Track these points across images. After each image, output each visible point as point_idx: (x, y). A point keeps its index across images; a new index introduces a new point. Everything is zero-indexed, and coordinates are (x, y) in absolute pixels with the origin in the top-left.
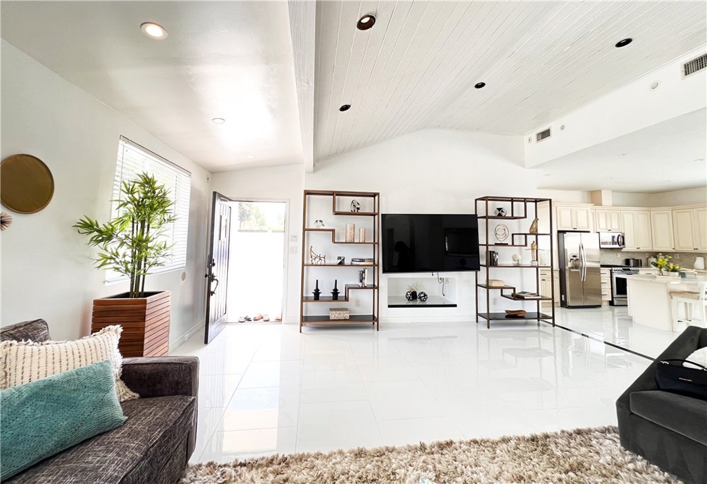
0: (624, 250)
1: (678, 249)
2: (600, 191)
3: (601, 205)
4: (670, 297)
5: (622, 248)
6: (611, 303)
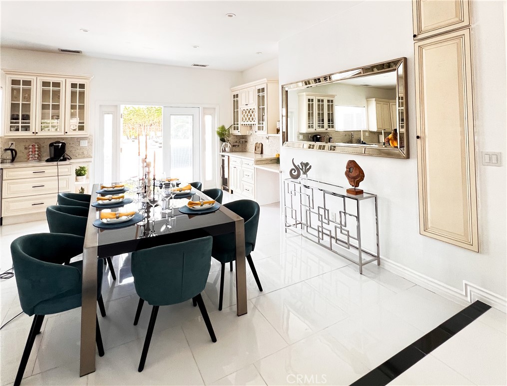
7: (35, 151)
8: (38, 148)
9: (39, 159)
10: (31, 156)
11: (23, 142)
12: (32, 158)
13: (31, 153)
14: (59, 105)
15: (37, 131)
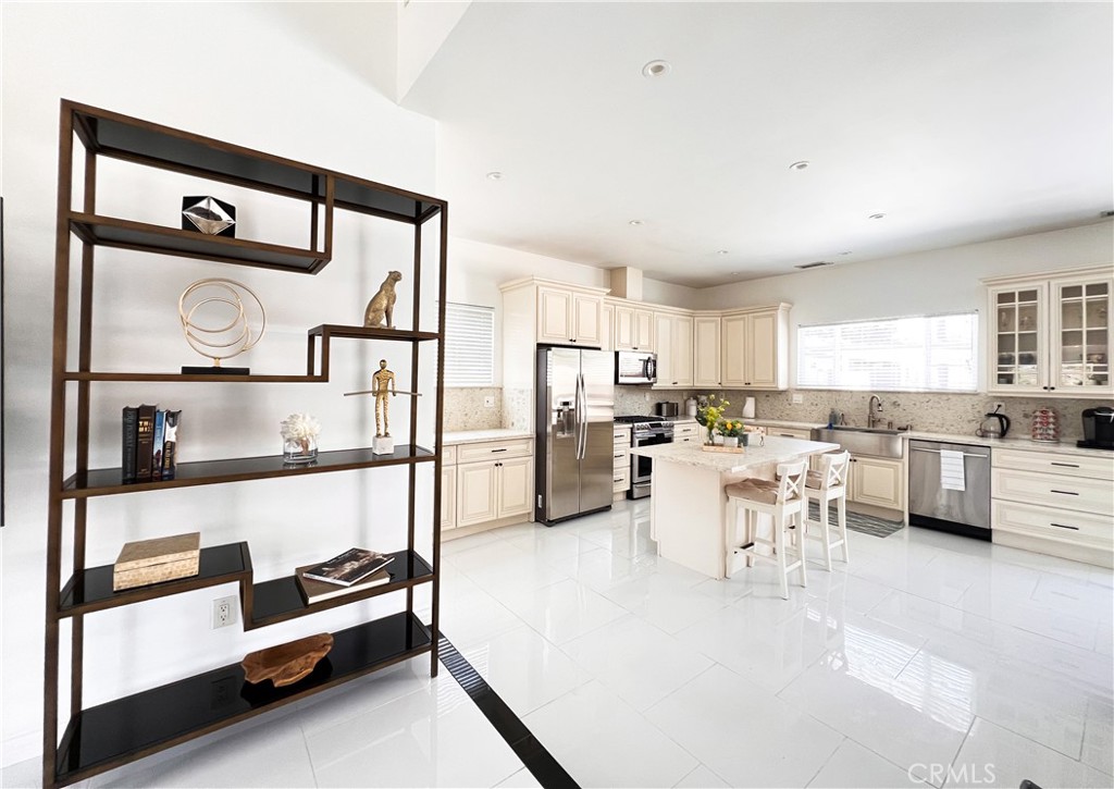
0: (655, 386)
1: (727, 385)
2: (624, 269)
3: (625, 297)
4: (724, 495)
5: (652, 384)
6: (629, 495)
7: (1048, 423)
8: (1055, 418)
9: (1057, 439)
10: (1038, 431)
11: (1021, 403)
12: (1041, 434)
13: (1038, 426)
14: (1106, 331)
15: (1052, 386)
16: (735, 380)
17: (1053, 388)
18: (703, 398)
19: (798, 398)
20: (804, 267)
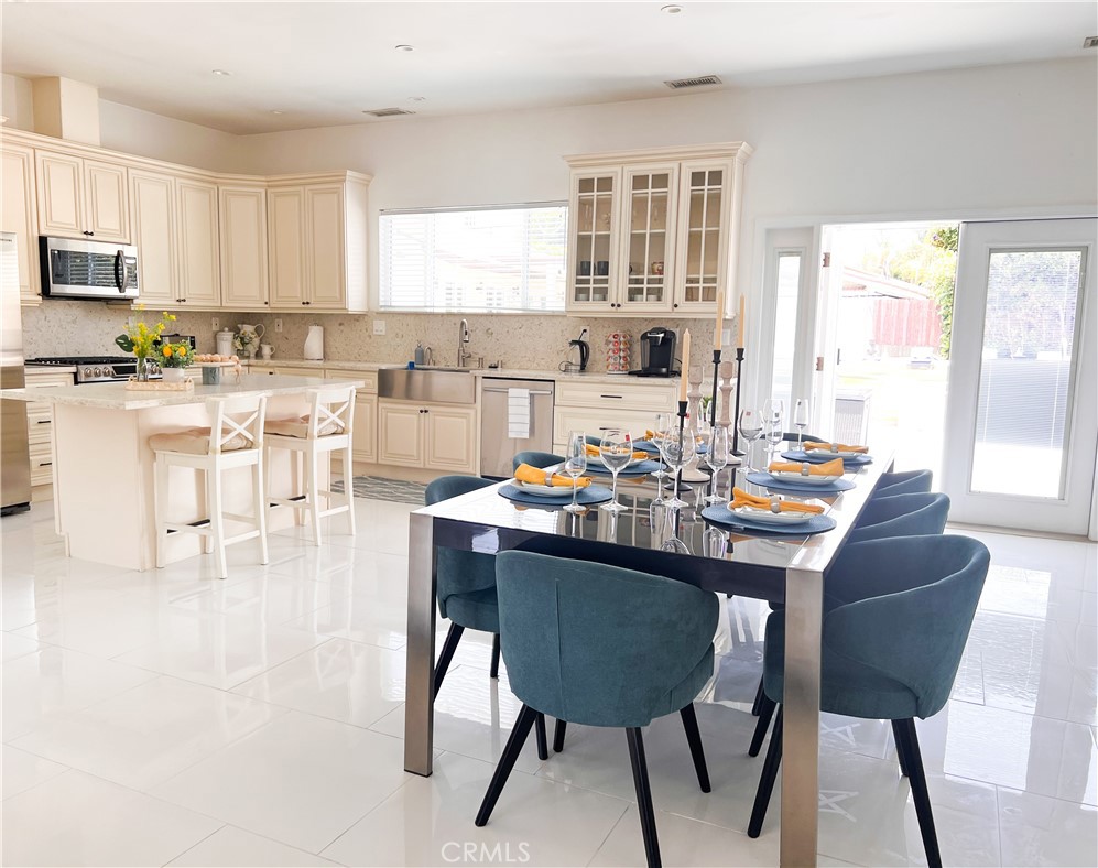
1: (279, 305)
2: (55, 80)
3: (61, 137)
5: (130, 300)
7: (619, 349)
10: (612, 360)
12: (614, 364)
14: (664, 233)
15: (619, 302)
16: (288, 299)
17: (619, 306)
18: (248, 329)
19: (380, 326)
20: (380, 114)
